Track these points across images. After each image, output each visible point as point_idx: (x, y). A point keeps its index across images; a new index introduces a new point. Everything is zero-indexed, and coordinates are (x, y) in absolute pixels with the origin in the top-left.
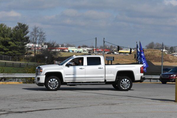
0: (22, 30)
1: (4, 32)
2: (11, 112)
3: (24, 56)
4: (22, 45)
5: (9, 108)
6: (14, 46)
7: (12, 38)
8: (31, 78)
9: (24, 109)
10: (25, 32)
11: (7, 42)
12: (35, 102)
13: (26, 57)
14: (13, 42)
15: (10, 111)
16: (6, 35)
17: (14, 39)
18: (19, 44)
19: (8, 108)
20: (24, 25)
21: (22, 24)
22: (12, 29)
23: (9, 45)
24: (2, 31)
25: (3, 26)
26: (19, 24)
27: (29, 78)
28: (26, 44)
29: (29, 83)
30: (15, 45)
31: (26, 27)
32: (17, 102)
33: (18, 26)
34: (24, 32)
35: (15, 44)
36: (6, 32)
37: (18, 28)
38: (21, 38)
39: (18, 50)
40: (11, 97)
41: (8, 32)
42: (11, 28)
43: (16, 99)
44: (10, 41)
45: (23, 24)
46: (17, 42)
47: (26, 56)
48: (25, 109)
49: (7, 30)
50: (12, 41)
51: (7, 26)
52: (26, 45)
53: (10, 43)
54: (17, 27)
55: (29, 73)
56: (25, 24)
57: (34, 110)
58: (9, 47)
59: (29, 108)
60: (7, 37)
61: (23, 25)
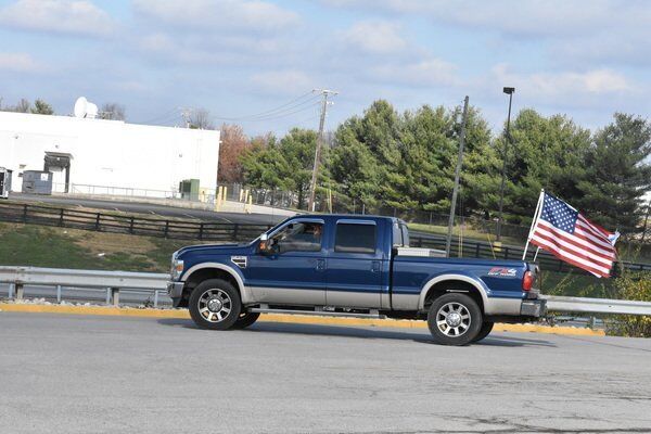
0: (630, 141)
1: (563, 148)
2: (527, 427)
3: (633, 238)
4: (627, 196)
5: (525, 413)
6: (598, 200)
7: (591, 170)
8: (639, 317)
9: (574, 421)
10: (641, 149)
11: (572, 184)
12: (624, 401)
13: (642, 240)
14: (594, 182)
15: (522, 423)
16: (568, 156)
17: (598, 172)
18: (617, 193)
19: (520, 414)
20: (638, 124)
21: (630, 119)
22: (591, 136)
23: (580, 194)
24: (556, 143)
25: (562, 126)
26: (621, 118)
27: (633, 316)
28: (641, 193)
29: (631, 336)
30: (601, 196)
31: (644, 129)
32: (561, 398)
33: (615, 125)
34: (636, 146)
35: (602, 191)
36: (570, 148)
37: (617, 134)
38: (624, 169)
39: (611, 212)
40: (543, 380)
41: (576, 148)
42: (588, 132)
43: (559, 384)
44: (583, 180)
45: (633, 120)
46: (609, 185)
47: (638, 236)
48: (579, 421)
49: (577, 139)
50: (591, 179)
51: (577, 126)
52: (642, 198)
53: (582, 185)
54: (611, 129)
55: (631, 299)
56: (643, 118)
57: (611, 428)
58: (579, 201)
59: (595, 419)
60: (572, 164)
61: (634, 124)
